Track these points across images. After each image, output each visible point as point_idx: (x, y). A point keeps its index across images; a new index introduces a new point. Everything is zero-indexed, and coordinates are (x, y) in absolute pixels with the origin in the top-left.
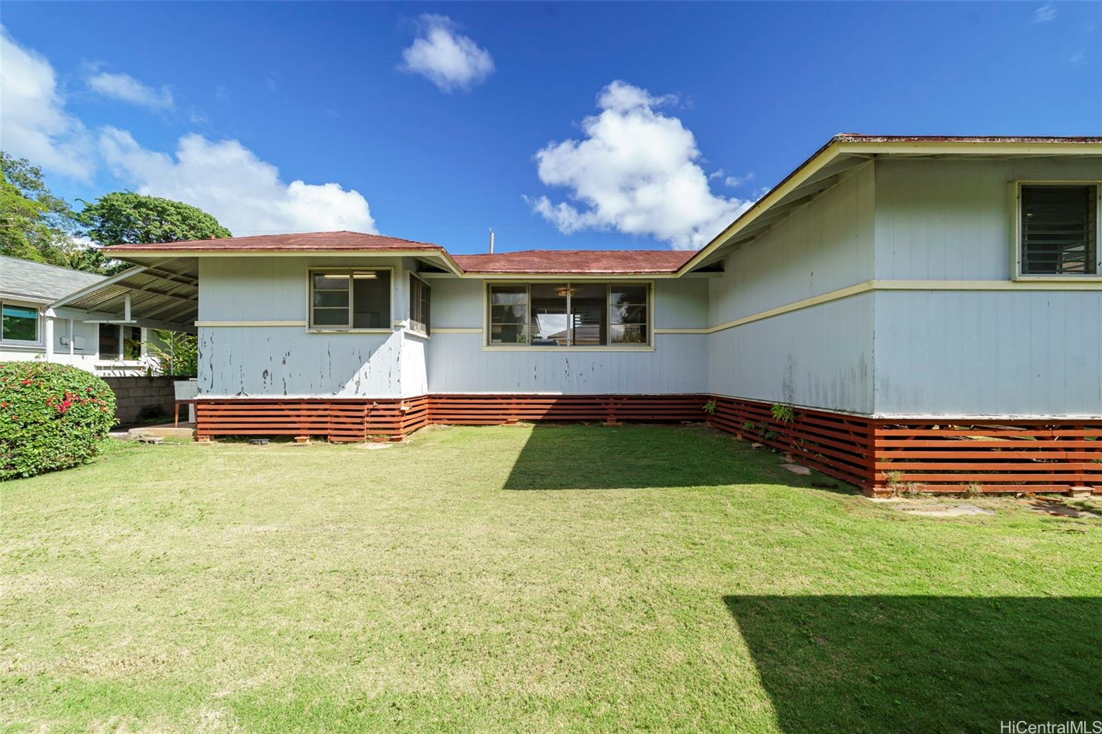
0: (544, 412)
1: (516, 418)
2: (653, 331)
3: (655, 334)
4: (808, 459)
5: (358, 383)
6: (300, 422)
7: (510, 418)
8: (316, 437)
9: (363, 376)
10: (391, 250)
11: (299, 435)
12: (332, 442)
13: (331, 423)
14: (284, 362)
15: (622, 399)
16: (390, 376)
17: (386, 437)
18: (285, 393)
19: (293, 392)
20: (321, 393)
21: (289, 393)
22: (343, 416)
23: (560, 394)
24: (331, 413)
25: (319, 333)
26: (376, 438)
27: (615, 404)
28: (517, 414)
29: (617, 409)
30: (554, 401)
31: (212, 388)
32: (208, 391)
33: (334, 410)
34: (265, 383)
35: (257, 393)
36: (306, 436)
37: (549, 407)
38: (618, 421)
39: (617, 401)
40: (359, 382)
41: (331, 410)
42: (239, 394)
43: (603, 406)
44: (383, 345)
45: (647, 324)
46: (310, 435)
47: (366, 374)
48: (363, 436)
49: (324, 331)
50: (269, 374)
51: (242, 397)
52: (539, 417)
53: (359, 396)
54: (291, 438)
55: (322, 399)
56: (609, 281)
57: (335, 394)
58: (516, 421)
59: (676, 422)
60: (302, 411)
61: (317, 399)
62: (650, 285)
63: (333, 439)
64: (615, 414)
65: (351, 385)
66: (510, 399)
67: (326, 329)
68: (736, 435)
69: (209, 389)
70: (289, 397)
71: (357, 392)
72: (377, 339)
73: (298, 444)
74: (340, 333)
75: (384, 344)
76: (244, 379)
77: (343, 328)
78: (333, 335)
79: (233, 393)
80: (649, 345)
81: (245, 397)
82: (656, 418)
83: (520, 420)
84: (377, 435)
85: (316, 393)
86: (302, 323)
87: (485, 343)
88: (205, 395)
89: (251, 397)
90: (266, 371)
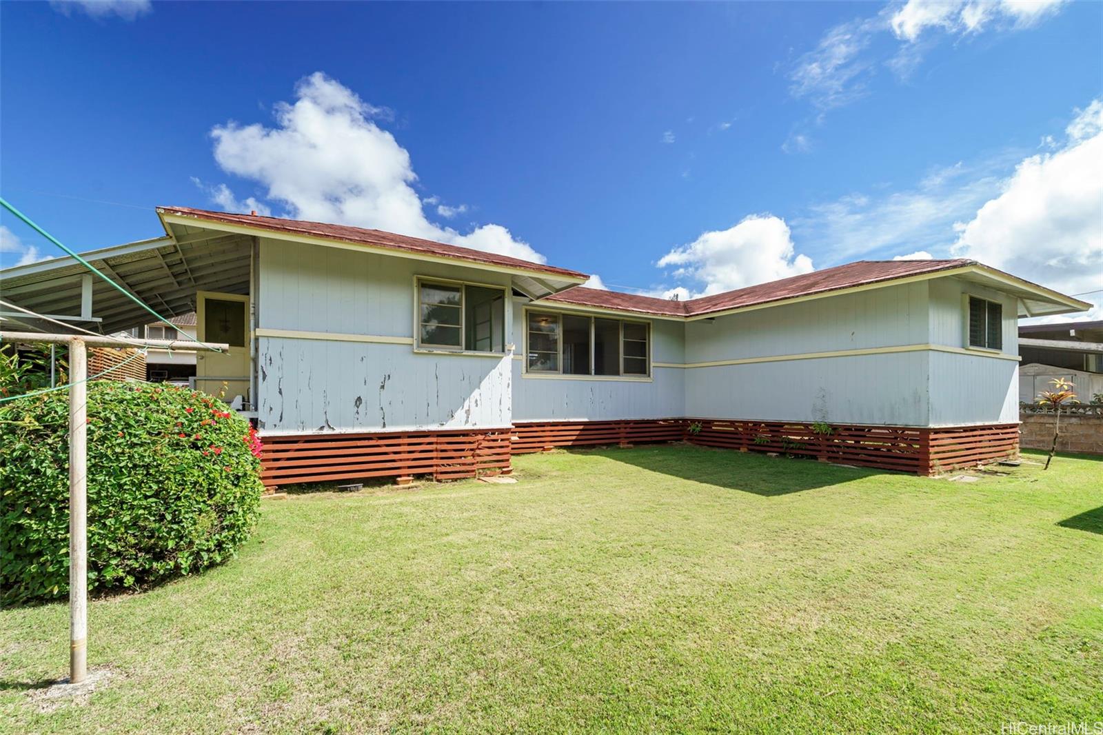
0: (574, 438)
1: (550, 445)
2: (652, 364)
3: (654, 367)
4: (844, 459)
5: (468, 412)
6: (401, 460)
7: (547, 446)
8: (419, 477)
9: (473, 404)
10: (547, 272)
11: (400, 476)
12: (439, 481)
13: (437, 458)
14: (383, 387)
15: (629, 423)
16: (500, 404)
17: (498, 470)
18: (384, 426)
19: (392, 424)
20: (427, 423)
21: (389, 425)
22: (451, 450)
23: (586, 420)
24: (439, 447)
25: (430, 354)
26: (488, 472)
27: (625, 428)
28: (551, 442)
29: (628, 433)
30: (581, 427)
31: (281, 421)
32: (275, 425)
33: (441, 443)
34: (358, 413)
35: (346, 425)
36: (409, 475)
37: (577, 433)
38: (628, 443)
39: (627, 426)
40: (469, 410)
41: (437, 443)
42: (322, 428)
43: (617, 431)
44: (493, 371)
45: (647, 358)
46: (414, 475)
47: (476, 401)
48: (473, 471)
49: (435, 352)
50: (363, 401)
51: (326, 431)
52: (570, 443)
53: (469, 427)
54: (393, 480)
55: (429, 431)
56: (621, 318)
57: (443, 424)
58: (551, 449)
59: (663, 442)
60: (402, 447)
61: (424, 432)
62: (649, 324)
63: (440, 477)
64: (625, 438)
65: (460, 414)
66: (544, 426)
67: (439, 350)
68: (739, 449)
69: (277, 423)
70: (390, 429)
71: (467, 422)
72: (488, 362)
73: (401, 486)
74: (453, 354)
75: (494, 368)
76: (329, 410)
77: (455, 349)
78: (445, 357)
79: (312, 427)
80: (649, 376)
81: (330, 432)
82: (654, 439)
83: (556, 447)
84: (489, 469)
85: (421, 423)
86: (408, 341)
87: (524, 369)
88: (271, 429)
89: (337, 431)
90: (359, 399)
